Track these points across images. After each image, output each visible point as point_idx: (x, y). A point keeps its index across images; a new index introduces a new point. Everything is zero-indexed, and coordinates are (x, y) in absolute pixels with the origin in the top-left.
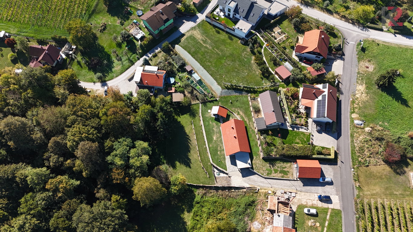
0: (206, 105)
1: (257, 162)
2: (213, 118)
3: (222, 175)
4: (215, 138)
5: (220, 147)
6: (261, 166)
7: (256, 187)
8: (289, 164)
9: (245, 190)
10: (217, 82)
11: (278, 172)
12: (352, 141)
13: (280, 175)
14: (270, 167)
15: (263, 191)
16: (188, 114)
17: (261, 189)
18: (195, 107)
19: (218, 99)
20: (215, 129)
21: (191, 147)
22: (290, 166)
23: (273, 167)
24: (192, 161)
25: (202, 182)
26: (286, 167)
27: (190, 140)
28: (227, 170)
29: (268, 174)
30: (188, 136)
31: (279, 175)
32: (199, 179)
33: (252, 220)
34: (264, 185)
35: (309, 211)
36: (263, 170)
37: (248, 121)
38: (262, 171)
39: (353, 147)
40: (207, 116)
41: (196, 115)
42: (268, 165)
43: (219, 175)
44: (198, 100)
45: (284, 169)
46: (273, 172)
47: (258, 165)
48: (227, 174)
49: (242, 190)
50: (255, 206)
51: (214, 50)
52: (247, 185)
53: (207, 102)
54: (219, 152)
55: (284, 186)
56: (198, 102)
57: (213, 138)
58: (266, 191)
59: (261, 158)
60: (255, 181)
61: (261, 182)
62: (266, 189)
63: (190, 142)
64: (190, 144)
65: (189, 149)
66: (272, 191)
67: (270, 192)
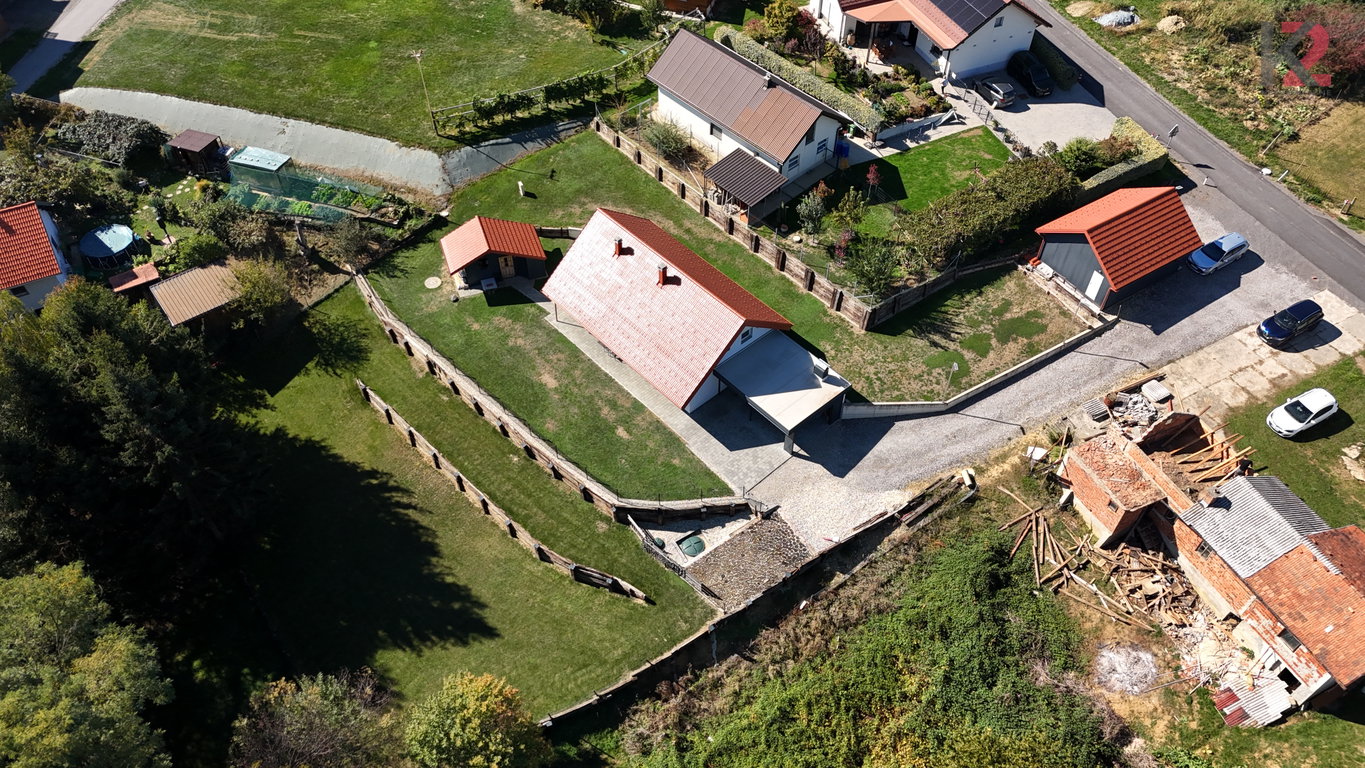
0: (396, 267)
1: (856, 356)
2: (473, 299)
3: (716, 537)
4: (549, 381)
5: (614, 405)
6: (892, 366)
7: (945, 476)
8: (1009, 286)
9: (899, 533)
10: (393, 139)
11: (994, 342)
13: (1013, 348)
14: (935, 344)
15: (995, 472)
16: (310, 365)
17: (980, 471)
18: (334, 314)
19: (444, 214)
20: (520, 342)
21: (424, 520)
22: (1022, 287)
23: (947, 336)
24: (481, 591)
25: (626, 656)
26: (1007, 305)
27: (397, 489)
28: (730, 493)
29: (955, 381)
30: (373, 473)
31: (1007, 357)
32: (596, 655)
33: (1074, 655)
34: (980, 442)
35: (1298, 411)
36: (919, 377)
37: (669, 225)
38: (915, 386)
40: (433, 308)
41: (364, 342)
42: (920, 343)
43: (701, 546)
44: (335, 270)
45: (1008, 316)
46: (968, 355)
47: (871, 369)
48: (741, 511)
49: (885, 546)
50: (1026, 570)
52: (893, 500)
53: (390, 255)
54: (621, 432)
55: (1076, 386)
56: (341, 279)
57: (542, 386)
58: (1015, 460)
59: (858, 328)
60: (919, 455)
61: (954, 437)
62: (1003, 458)
63: (405, 500)
64: (415, 508)
65: (424, 539)
66: (1045, 439)
67: (1037, 452)
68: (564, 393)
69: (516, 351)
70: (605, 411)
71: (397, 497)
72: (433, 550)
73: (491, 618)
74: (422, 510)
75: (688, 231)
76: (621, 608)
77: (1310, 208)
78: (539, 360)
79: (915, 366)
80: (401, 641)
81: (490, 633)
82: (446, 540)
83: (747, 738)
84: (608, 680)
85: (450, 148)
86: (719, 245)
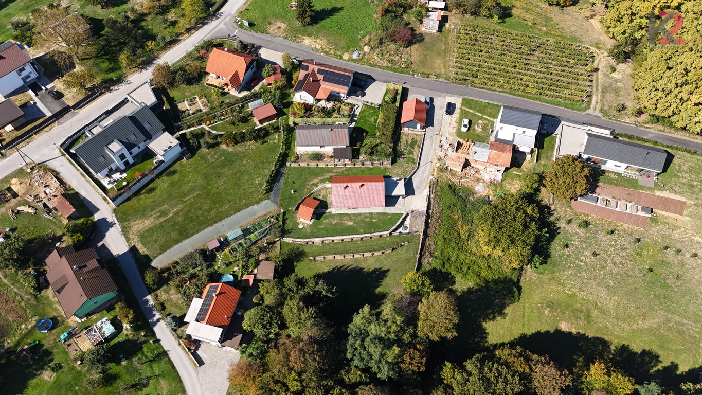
0: (289, 230)
1: (395, 171)
2: (314, 222)
3: (407, 223)
4: (350, 223)
5: (367, 217)
6: (402, 169)
7: (429, 181)
8: (403, 136)
9: (432, 196)
10: (253, 205)
11: (412, 150)
12: (380, 67)
13: (416, 148)
14: (404, 158)
15: (435, 173)
16: (295, 264)
17: (433, 175)
18: (286, 250)
19: (282, 211)
20: (334, 222)
21: (354, 266)
22: (405, 135)
23: (404, 155)
25: (414, 254)
26: (407, 141)
27: (341, 267)
28: (403, 214)
29: (413, 162)
30: (334, 269)
31: (416, 151)
32: (409, 259)
33: (472, 193)
34: (427, 170)
35: (465, 126)
36: (408, 167)
37: (331, 174)
38: (409, 169)
39: (387, 68)
40: (309, 231)
41: (300, 250)
42: (402, 160)
43: (406, 228)
44: (275, 242)
45: (409, 143)
46: (411, 156)
47: (400, 172)
48: (408, 215)
49: (432, 200)
50: (455, 186)
51: (187, 201)
52: (426, 192)
53: (283, 229)
54: (374, 220)
55: (431, 147)
56: (278, 243)
57: (350, 225)
58: (436, 169)
59: (389, 166)
60: (421, 180)
61: (423, 173)
62: (434, 169)
63: (346, 267)
64: (349, 266)
65: (357, 269)
66: (437, 161)
67: (438, 165)
68: (355, 223)
69: (336, 224)
70: (366, 219)
71: (343, 268)
72: (361, 269)
73: (385, 268)
74: (351, 266)
75: (337, 172)
76: (405, 248)
77: (429, 79)
78: (343, 222)
79: (406, 165)
80: (377, 287)
81: (388, 270)
82: (362, 266)
83: (443, 247)
84: (415, 260)
85: (269, 196)
86: (346, 170)
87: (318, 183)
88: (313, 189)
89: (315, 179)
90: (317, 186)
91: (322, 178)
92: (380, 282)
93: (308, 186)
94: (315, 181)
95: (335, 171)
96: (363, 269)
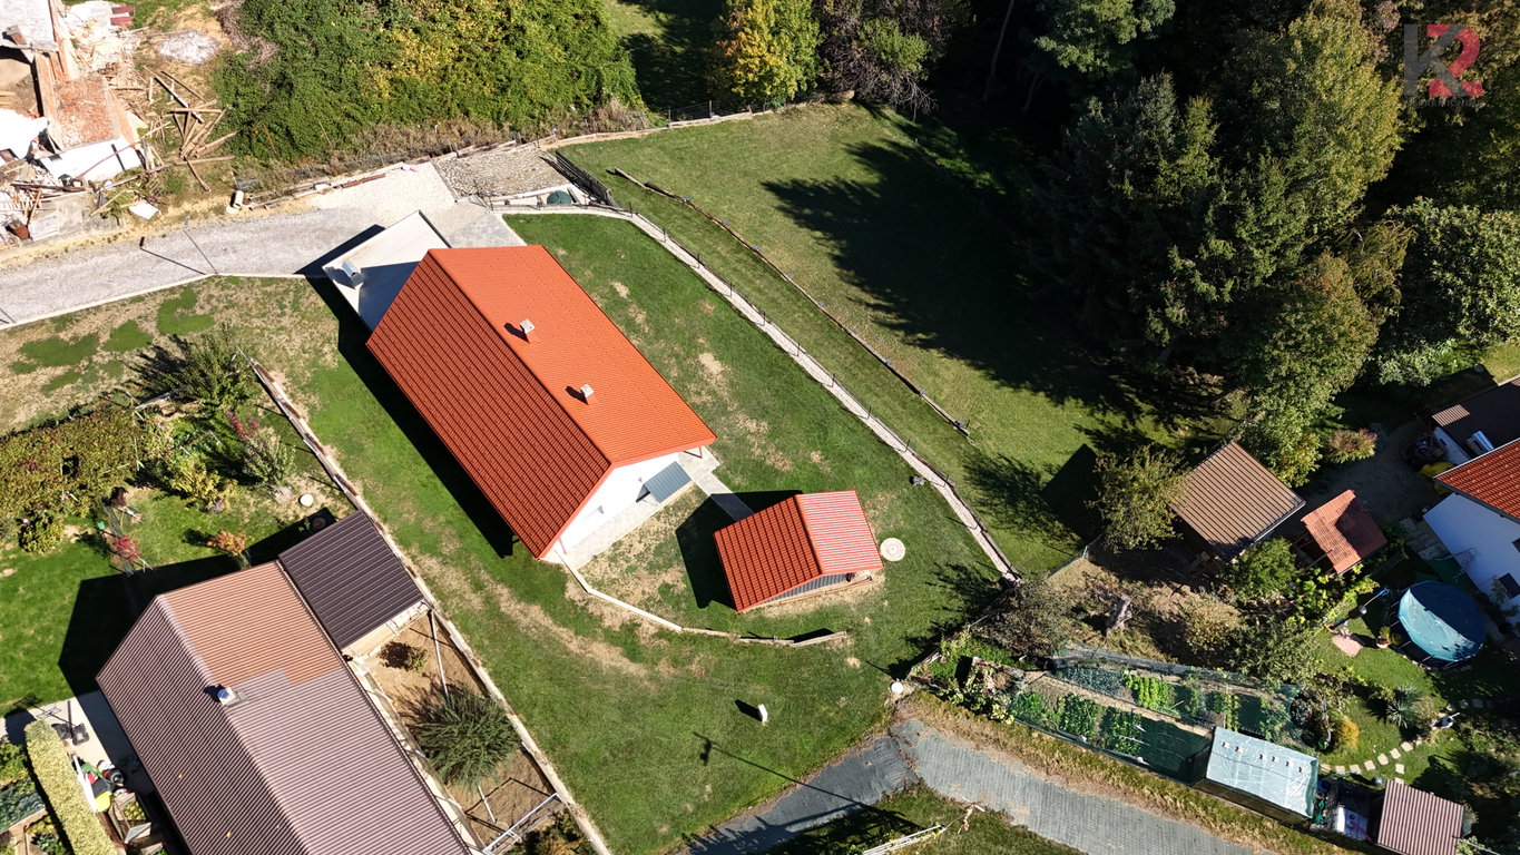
7: (261, 211)
11: (105, 338)
13: (84, 330)
15: (204, 205)
16: (1047, 477)
19: (898, 688)
20: (752, 426)
21: (855, 291)
23: (161, 353)
24: (785, 221)
26: (47, 389)
27: (893, 327)
28: (507, 217)
30: (925, 345)
33: (228, 64)
34: (204, 241)
37: (509, 604)
38: (242, 295)
45: (60, 371)
46: (149, 326)
50: (230, 113)
53: (970, 612)
54: (623, 291)
57: (718, 358)
61: (229, 248)
63: (881, 314)
64: (868, 305)
65: (852, 273)
67: (144, 209)
70: (640, 318)
71: (891, 318)
72: (839, 261)
73: (771, 199)
74: (860, 302)
75: (478, 586)
81: (770, 187)
85: (906, 799)
87: (611, 638)
88: (662, 633)
89: (595, 667)
90: (631, 627)
91: (564, 633)
92: (834, 188)
93: (664, 668)
94: (606, 656)
95: (476, 601)
96: (835, 258)
